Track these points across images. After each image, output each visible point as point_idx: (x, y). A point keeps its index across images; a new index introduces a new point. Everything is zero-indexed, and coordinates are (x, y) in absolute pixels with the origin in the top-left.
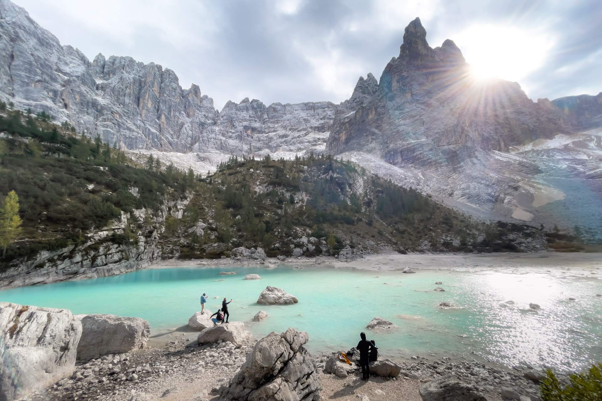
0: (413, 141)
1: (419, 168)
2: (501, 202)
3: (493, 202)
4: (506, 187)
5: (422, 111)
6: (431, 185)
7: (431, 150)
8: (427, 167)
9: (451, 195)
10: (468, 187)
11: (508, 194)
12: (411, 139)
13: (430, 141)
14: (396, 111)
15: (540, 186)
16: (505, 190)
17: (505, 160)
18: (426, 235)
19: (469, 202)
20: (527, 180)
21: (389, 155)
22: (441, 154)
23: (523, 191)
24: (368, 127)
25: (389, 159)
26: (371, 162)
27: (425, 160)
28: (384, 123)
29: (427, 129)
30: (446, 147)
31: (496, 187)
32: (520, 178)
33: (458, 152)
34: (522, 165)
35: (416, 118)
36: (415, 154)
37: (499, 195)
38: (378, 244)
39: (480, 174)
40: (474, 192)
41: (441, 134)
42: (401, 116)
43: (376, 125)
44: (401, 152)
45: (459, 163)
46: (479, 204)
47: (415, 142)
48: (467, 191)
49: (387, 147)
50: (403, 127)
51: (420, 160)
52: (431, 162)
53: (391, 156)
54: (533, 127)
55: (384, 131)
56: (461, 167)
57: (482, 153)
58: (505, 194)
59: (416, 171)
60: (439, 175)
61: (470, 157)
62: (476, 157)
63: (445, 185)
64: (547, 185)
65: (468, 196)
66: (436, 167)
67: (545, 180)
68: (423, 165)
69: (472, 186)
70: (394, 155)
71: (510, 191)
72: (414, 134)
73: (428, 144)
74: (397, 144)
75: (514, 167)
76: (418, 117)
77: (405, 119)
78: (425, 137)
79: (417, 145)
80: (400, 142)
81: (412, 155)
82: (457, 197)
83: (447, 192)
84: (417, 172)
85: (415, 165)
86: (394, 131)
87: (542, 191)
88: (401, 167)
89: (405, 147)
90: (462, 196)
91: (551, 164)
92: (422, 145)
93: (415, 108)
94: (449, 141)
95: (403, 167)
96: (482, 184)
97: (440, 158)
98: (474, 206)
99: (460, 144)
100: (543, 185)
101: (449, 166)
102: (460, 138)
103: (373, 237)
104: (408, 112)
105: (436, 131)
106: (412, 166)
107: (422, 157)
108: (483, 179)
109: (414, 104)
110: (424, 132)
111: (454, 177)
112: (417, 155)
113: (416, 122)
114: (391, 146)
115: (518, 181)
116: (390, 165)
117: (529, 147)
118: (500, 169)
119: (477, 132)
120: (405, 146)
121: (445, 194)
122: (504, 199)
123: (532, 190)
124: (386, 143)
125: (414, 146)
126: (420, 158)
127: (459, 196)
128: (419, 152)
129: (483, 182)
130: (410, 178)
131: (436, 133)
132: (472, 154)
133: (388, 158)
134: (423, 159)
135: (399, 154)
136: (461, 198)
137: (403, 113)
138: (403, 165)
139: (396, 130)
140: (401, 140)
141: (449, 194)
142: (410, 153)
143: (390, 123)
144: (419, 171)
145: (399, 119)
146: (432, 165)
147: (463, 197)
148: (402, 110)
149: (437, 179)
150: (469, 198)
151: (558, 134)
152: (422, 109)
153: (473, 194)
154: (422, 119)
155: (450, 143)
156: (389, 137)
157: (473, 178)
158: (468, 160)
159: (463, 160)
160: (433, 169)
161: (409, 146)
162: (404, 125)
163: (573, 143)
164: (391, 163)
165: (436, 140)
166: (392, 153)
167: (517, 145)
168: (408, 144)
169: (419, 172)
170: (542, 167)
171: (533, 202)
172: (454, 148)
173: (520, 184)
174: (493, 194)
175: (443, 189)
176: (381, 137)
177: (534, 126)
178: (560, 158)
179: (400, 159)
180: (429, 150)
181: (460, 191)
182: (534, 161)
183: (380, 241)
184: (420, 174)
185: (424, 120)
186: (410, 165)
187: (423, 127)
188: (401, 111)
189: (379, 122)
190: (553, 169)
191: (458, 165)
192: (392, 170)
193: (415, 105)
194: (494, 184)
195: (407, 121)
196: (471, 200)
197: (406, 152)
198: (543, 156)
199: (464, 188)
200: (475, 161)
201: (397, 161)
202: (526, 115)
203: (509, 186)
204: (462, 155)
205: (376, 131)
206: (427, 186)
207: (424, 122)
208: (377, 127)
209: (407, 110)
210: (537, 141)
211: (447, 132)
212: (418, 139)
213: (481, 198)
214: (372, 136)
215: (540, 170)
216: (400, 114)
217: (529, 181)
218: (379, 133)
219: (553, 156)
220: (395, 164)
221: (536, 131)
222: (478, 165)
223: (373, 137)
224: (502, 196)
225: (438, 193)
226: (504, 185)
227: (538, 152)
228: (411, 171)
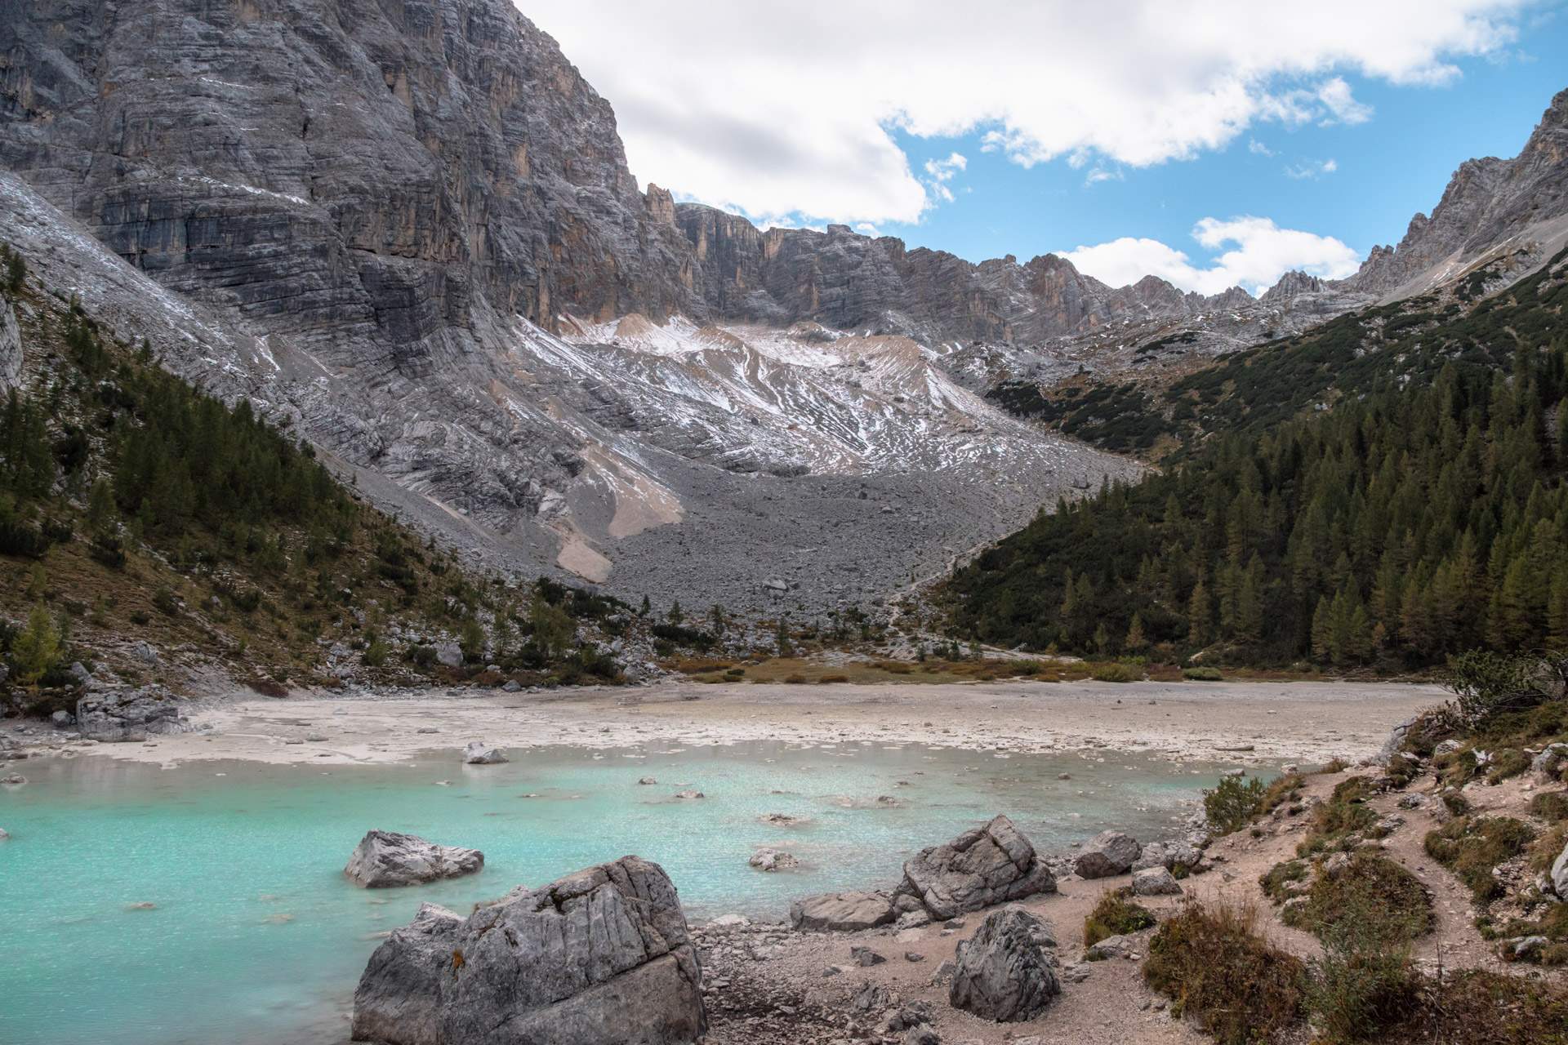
0: (250, 189)
1: (261, 317)
2: (529, 510)
3: (510, 506)
4: (549, 457)
5: (308, 69)
6: (307, 405)
7: (322, 252)
8: (297, 319)
9: (377, 456)
10: (439, 439)
11: (552, 482)
12: (242, 177)
13: (321, 212)
14: (190, 18)
15: (631, 472)
16: (545, 468)
17: (550, 360)
18: (335, 618)
19: (439, 492)
20: (601, 444)
21: (123, 216)
22: (356, 281)
23: (591, 482)
24: (22, 30)
25: (124, 235)
26: (22, 219)
27: (293, 290)
28: (119, 49)
29: (318, 157)
30: (380, 260)
31: (521, 454)
32: (584, 435)
33: (419, 292)
34: (593, 393)
35: (279, 90)
36: (250, 251)
37: (528, 484)
38: (170, 656)
39: (479, 395)
40: (456, 460)
41: (370, 198)
42: (209, 53)
43: (69, 34)
44: (190, 219)
45: (417, 337)
46: (466, 507)
47: (258, 198)
48: (435, 452)
49: (121, 172)
50: (211, 104)
51: (272, 283)
52: (312, 304)
53: (135, 221)
54: (625, 268)
55: (112, 86)
56: (421, 353)
57: (489, 318)
58: (544, 483)
59: (246, 327)
60: (337, 366)
61: (451, 319)
62: (471, 328)
63: (359, 414)
64: (646, 472)
65: (434, 470)
66: (333, 329)
67: (642, 453)
68: (278, 310)
69: (451, 437)
70: (151, 222)
71: (557, 472)
72: (262, 159)
73: (314, 222)
74: (173, 176)
75: (573, 393)
76: (286, 89)
77: (226, 73)
78: (305, 192)
79: (265, 210)
80: (191, 171)
81: (237, 251)
82: (398, 467)
83: (365, 444)
84: (248, 331)
85: (247, 297)
86: (168, 106)
87: (636, 488)
88: (177, 289)
89: (214, 204)
90: (415, 469)
91: (658, 406)
92: (285, 221)
93: (280, 43)
94: (396, 238)
95: (188, 293)
96: (481, 433)
97: (352, 300)
98: (454, 514)
99: (428, 264)
100: (639, 469)
101: (380, 341)
102: (433, 241)
103: (140, 620)
104: (243, 46)
105: (354, 180)
106: (231, 300)
107: (280, 272)
108: (485, 416)
109: (279, 25)
110: (302, 164)
111: (395, 386)
112: (260, 256)
113: (275, 107)
114: (144, 174)
115: (581, 445)
116: (124, 263)
117: (604, 333)
118: (536, 389)
119: (483, 230)
120: (209, 197)
121: (356, 449)
122: (540, 499)
123: (613, 484)
124: (118, 149)
125: (255, 211)
126: (269, 274)
127: (404, 466)
128: (269, 248)
129: (486, 426)
130: (223, 351)
131: (352, 190)
132: (462, 312)
133: (117, 229)
134: (281, 282)
135: (177, 230)
136: (412, 476)
137: (223, 43)
138: (188, 284)
139: (178, 107)
140: (195, 162)
141: (371, 451)
142: (229, 238)
143: (151, 60)
144: (261, 328)
145: (197, 59)
146: (315, 317)
147: (418, 474)
148: (222, 26)
149: (331, 384)
150: (437, 479)
151: (675, 315)
152: (308, 61)
153: (454, 468)
154: (302, 105)
155: (395, 248)
156: (137, 126)
157: (454, 403)
158: (446, 330)
159: (430, 328)
160: (318, 335)
161: (230, 204)
162: (220, 99)
163: (707, 352)
164: (129, 257)
165: (347, 218)
166: (144, 208)
167: (578, 314)
168: (228, 194)
169: (261, 335)
170: (639, 411)
171: (610, 521)
172: (408, 271)
173: (584, 454)
174: (514, 477)
175: (351, 428)
176: (88, 109)
177: (630, 269)
178: (676, 391)
179: (177, 251)
180: (315, 249)
181: (412, 449)
182: (622, 386)
183: (173, 639)
184: (262, 342)
185: (312, 112)
186: (224, 293)
187: (301, 144)
188: (212, 30)
189: (92, 33)
190: (663, 424)
191: (414, 345)
192: (138, 293)
193: (283, 33)
194: (516, 442)
195: (236, 88)
196: (444, 485)
197: (212, 227)
198: (639, 373)
199: (423, 438)
200: (468, 342)
201: (160, 255)
202: (616, 223)
203: (556, 456)
204: (429, 308)
205: (69, 69)
206: (292, 401)
207: (308, 120)
208: (77, 51)
209: (241, 34)
210: (628, 319)
211: (392, 200)
212: (271, 186)
213: (476, 485)
214: (42, 83)
215: (631, 420)
216: (206, 37)
217: (606, 449)
218: (85, 84)
219: (662, 382)
220: (150, 268)
221: (631, 286)
222: (472, 358)
223: (44, 91)
224: (535, 487)
225: (330, 441)
226: (543, 450)
227: (631, 358)
228: (225, 320)
